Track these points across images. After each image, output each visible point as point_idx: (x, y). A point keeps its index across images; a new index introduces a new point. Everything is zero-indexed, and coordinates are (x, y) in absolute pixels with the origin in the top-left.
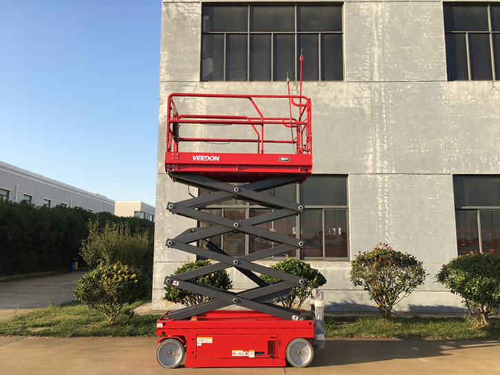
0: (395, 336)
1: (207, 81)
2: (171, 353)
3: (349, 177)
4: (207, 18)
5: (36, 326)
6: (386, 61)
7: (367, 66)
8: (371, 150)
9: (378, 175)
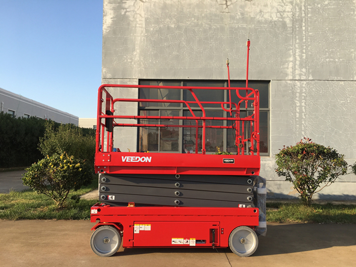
2: (107, 241)
3: (271, 83)
8: (291, 59)
9: (297, 81)
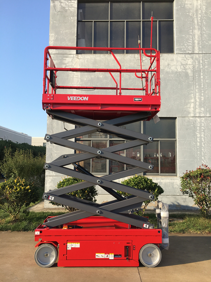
1: (81, 54)
2: (47, 255)
4: (81, 11)
6: (203, 39)
7: (190, 43)
8: (193, 101)
9: (197, 118)
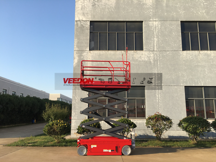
0: (161, 146)
2: (82, 151)
3: (145, 87)
5: (29, 143)
6: (159, 43)
7: (152, 45)
